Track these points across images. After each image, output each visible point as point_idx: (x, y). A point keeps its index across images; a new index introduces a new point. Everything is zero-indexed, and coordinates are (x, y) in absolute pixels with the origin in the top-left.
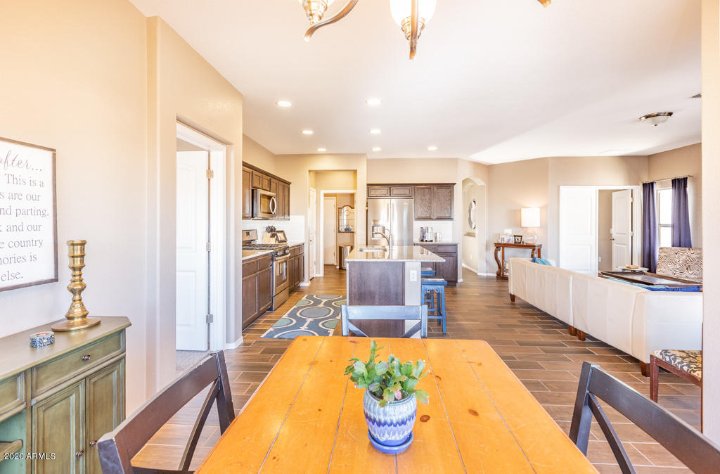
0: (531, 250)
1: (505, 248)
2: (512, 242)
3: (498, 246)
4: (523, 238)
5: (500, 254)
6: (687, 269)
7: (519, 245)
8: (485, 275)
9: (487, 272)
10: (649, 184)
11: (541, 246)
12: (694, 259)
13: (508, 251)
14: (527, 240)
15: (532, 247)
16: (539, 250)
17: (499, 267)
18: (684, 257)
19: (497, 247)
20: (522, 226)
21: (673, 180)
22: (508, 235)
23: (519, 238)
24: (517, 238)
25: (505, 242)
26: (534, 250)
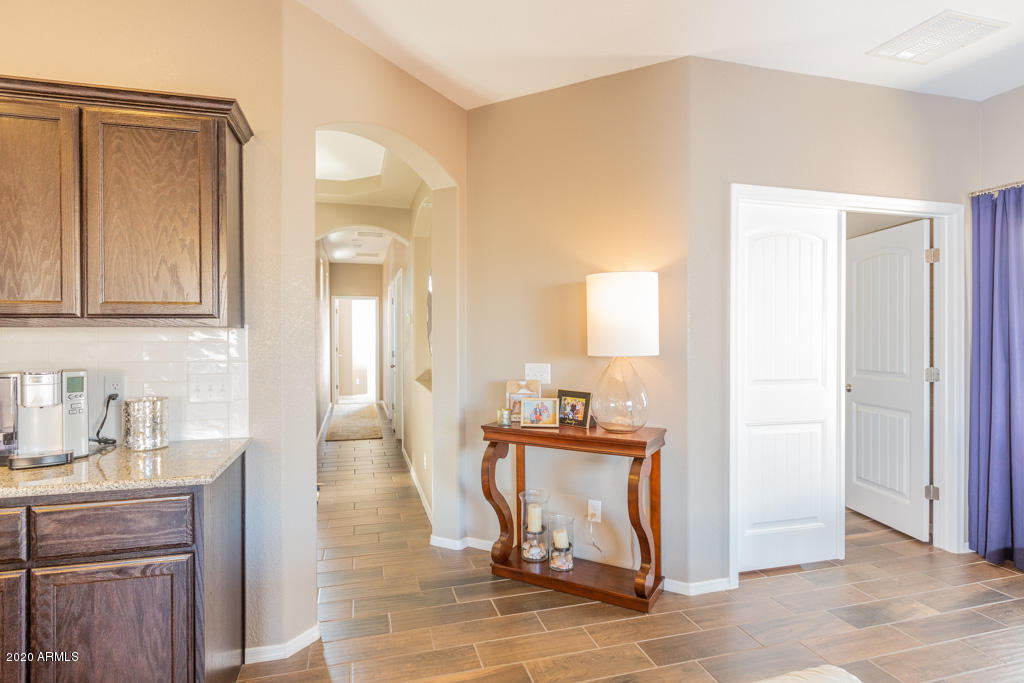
0: (625, 462)
1: (528, 448)
2: (549, 421)
3: (497, 440)
4: (596, 405)
5: (505, 469)
7: (577, 434)
8: (458, 545)
9: (464, 536)
13: (538, 458)
15: (631, 447)
17: (505, 524)
19: (493, 444)
20: (590, 354)
23: (580, 403)
24: (570, 400)
25: (527, 419)
26: (638, 461)
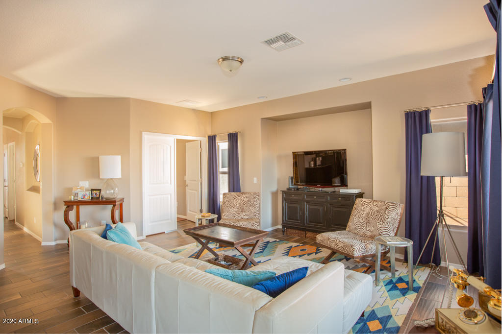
0: (111, 206)
1: (80, 206)
2: (88, 198)
3: (69, 205)
4: (102, 193)
6: (242, 211)
7: (97, 200)
8: (53, 243)
9: (56, 240)
10: (212, 136)
11: (122, 200)
12: (245, 202)
13: (83, 209)
14: (106, 194)
15: (112, 202)
16: (121, 205)
18: (239, 201)
19: (68, 207)
20: (101, 177)
21: (228, 134)
22: (83, 188)
23: (98, 192)
24: (95, 192)
25: (80, 198)
26: (114, 206)
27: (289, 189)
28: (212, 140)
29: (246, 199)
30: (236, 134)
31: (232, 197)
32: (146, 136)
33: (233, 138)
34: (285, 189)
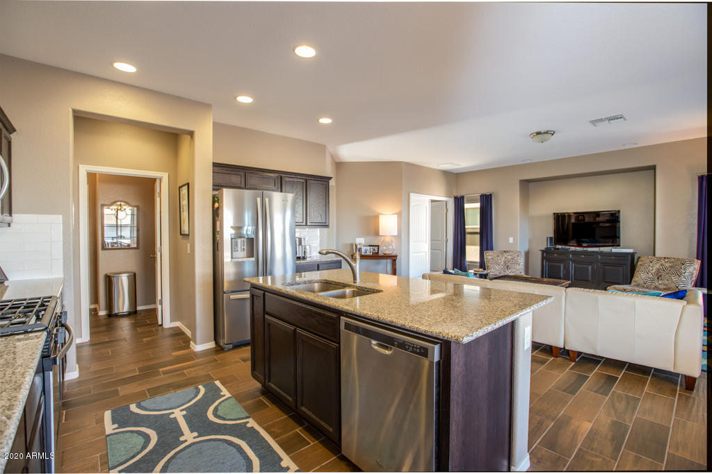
2: (369, 253)
7: (376, 256)
10: (460, 197)
14: (384, 250)
18: (503, 259)
21: (481, 196)
23: (377, 248)
24: (374, 248)
25: (363, 253)
27: (547, 249)
28: (459, 202)
29: (510, 257)
30: (491, 195)
31: (496, 255)
32: (413, 197)
33: (486, 202)
34: (543, 249)
